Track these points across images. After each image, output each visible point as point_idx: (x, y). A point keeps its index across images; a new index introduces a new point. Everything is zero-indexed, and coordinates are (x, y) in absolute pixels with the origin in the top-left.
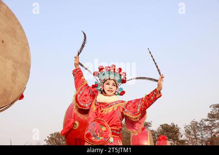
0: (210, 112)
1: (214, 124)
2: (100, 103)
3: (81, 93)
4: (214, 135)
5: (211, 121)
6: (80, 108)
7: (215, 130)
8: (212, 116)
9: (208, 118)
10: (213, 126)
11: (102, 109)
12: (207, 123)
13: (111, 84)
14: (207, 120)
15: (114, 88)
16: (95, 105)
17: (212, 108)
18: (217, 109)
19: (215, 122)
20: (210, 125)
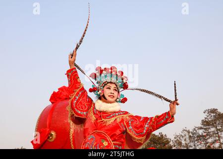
0: (204, 119)
1: (209, 132)
2: (100, 112)
3: (77, 98)
4: (209, 146)
5: (205, 129)
6: (77, 116)
7: (210, 140)
8: (206, 123)
9: (202, 126)
10: (207, 135)
11: (103, 119)
12: (201, 132)
13: (112, 88)
14: (201, 128)
15: (116, 93)
16: (94, 114)
17: (206, 114)
18: (212, 114)
19: (210, 131)
20: (204, 134)
